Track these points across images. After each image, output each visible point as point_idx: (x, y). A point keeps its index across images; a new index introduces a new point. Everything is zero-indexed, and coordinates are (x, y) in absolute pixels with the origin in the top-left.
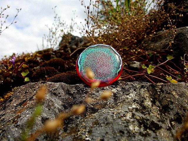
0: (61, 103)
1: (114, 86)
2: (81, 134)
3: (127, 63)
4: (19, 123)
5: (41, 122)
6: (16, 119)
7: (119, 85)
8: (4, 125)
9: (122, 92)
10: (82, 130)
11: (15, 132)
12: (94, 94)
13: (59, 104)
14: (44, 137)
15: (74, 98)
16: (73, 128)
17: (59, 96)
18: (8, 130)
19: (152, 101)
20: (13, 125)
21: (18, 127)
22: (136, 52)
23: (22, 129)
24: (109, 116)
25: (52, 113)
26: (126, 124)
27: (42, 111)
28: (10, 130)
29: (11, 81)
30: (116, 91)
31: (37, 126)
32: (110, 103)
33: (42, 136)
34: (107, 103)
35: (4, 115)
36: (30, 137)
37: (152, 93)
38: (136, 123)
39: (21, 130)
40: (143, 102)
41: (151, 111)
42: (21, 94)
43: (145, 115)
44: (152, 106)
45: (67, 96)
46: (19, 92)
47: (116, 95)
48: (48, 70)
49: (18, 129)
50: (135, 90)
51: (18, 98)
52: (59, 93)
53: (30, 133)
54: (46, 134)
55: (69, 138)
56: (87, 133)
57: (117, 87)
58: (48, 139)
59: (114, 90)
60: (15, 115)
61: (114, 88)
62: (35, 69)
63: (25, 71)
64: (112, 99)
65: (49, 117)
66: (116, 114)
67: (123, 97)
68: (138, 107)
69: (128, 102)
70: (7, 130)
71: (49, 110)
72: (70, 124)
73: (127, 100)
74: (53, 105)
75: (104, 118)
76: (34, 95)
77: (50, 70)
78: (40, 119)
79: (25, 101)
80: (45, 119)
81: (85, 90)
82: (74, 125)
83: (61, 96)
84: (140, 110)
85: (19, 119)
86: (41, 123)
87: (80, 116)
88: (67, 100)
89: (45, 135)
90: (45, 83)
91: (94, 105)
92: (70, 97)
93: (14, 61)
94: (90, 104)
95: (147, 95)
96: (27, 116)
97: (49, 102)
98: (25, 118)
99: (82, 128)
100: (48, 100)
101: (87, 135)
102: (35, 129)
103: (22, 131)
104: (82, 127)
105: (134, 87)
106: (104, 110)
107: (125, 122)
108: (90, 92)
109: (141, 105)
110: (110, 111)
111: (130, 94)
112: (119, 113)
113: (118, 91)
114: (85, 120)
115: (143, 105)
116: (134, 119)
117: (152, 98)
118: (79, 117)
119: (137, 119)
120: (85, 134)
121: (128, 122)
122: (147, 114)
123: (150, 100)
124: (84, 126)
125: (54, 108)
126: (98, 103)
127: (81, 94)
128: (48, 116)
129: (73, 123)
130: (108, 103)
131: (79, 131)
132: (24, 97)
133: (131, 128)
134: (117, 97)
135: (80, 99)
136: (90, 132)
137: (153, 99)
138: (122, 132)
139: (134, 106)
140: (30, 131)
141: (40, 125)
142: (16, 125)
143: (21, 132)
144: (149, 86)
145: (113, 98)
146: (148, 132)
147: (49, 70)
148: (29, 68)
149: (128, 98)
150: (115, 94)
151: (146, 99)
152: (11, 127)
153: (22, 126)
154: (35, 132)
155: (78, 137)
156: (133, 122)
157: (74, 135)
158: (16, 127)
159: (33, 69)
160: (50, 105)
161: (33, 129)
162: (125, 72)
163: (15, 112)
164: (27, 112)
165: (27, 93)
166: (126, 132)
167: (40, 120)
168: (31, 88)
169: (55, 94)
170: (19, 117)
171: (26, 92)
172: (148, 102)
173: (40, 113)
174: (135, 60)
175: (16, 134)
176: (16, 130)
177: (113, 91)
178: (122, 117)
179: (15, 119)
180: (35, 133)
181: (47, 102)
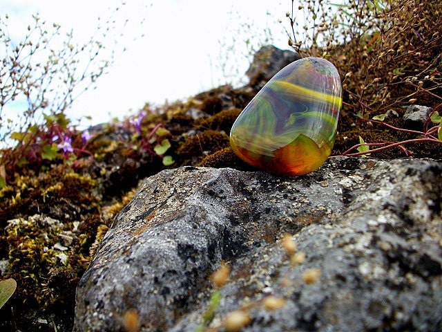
0: (225, 212)
1: (348, 171)
2: (256, 280)
3: (397, 111)
4: (132, 256)
5: (175, 254)
6: (129, 247)
7: (359, 168)
8: (108, 258)
9: (364, 186)
10: (260, 272)
11: (126, 272)
12: (298, 191)
13: (220, 215)
14: (182, 283)
15: (254, 201)
16: (244, 266)
17: (221, 198)
18: (114, 268)
19: (430, 208)
20: (122, 258)
21: (131, 262)
22: (420, 82)
23: (137, 266)
24: (317, 242)
25: (200, 234)
26: (352, 261)
27: (179, 230)
28: (117, 267)
29: (135, 165)
30: (351, 182)
31: (167, 261)
32: (332, 212)
33: (177, 282)
34: (327, 211)
35: (112, 237)
36: (153, 282)
37: (433, 187)
38: (380, 258)
39: (136, 268)
40: (407, 208)
41: (425, 230)
42: (147, 194)
43: (407, 240)
44: (432, 218)
45: (239, 197)
46: (142, 191)
47: (350, 193)
48: (209, 138)
49: (131, 266)
50: (391, 181)
51: (139, 202)
52: (222, 192)
53: (153, 276)
54: (185, 278)
55: (232, 287)
56: (268, 278)
57: (353, 174)
58: (190, 288)
59: (346, 182)
60: (129, 239)
61: (347, 175)
62: (183, 138)
63: (163, 142)
64: (338, 203)
65: (193, 243)
66: (334, 239)
67: (363, 197)
68: (393, 222)
69: (370, 210)
70: (112, 267)
71: (195, 227)
72: (240, 258)
73: (370, 204)
74: (204, 217)
75: (308, 246)
76: (169, 197)
77: (213, 138)
78: (174, 247)
79: (152, 209)
80: (185, 247)
81: (278, 183)
82: (247, 261)
83: (225, 198)
84: (397, 228)
85: (134, 248)
86: (176, 256)
87: (264, 240)
88: (237, 205)
89: (182, 281)
90: (194, 169)
91: (296, 216)
92: (245, 199)
93: (139, 124)
94: (286, 213)
95: (420, 192)
96: (149, 241)
97: (196, 211)
98: (144, 245)
99: (260, 267)
100: (194, 206)
101: (267, 283)
102: (164, 267)
103: (139, 270)
104: (261, 264)
105: (390, 172)
106: (313, 228)
107: (351, 255)
108: (289, 187)
109: (402, 216)
110: (323, 231)
111: (378, 189)
112: (342, 236)
113: (354, 182)
114: (271, 250)
115: (408, 216)
116: (377, 248)
117: (431, 199)
118: (262, 244)
119: (382, 250)
120: (263, 280)
121: (359, 255)
122: (413, 238)
123: (426, 203)
124: (267, 262)
125: (206, 224)
126: (305, 211)
127: (268, 192)
128: (191, 240)
129: (246, 256)
130: (329, 211)
131: (253, 273)
132: (152, 202)
133: (364, 269)
134: (350, 196)
135: (266, 204)
136: (274, 276)
137: (434, 201)
138: (340, 278)
139: (382, 219)
140: (153, 271)
141: (172, 259)
142: (127, 259)
143: (135, 273)
144: (427, 170)
145: (342, 199)
146: (408, 280)
147: (211, 139)
148: (170, 134)
149: (371, 200)
150: (346, 190)
151: (414, 202)
152: (118, 263)
153: (138, 261)
154: (163, 273)
155: (248, 286)
156: (372, 256)
157: (243, 282)
158: (128, 262)
159: (180, 136)
160: (197, 218)
161: (160, 267)
162: (388, 133)
163: (130, 234)
164: (151, 232)
165: (158, 191)
166: (350, 278)
167: (173, 249)
168: (165, 182)
169: (212, 194)
170: (134, 242)
171: (156, 191)
172: (421, 208)
173: (175, 235)
174: (416, 103)
175: (126, 276)
176: (127, 269)
177: (342, 182)
178: (346, 244)
179: (126, 247)
180: (164, 276)
181: (192, 212)
